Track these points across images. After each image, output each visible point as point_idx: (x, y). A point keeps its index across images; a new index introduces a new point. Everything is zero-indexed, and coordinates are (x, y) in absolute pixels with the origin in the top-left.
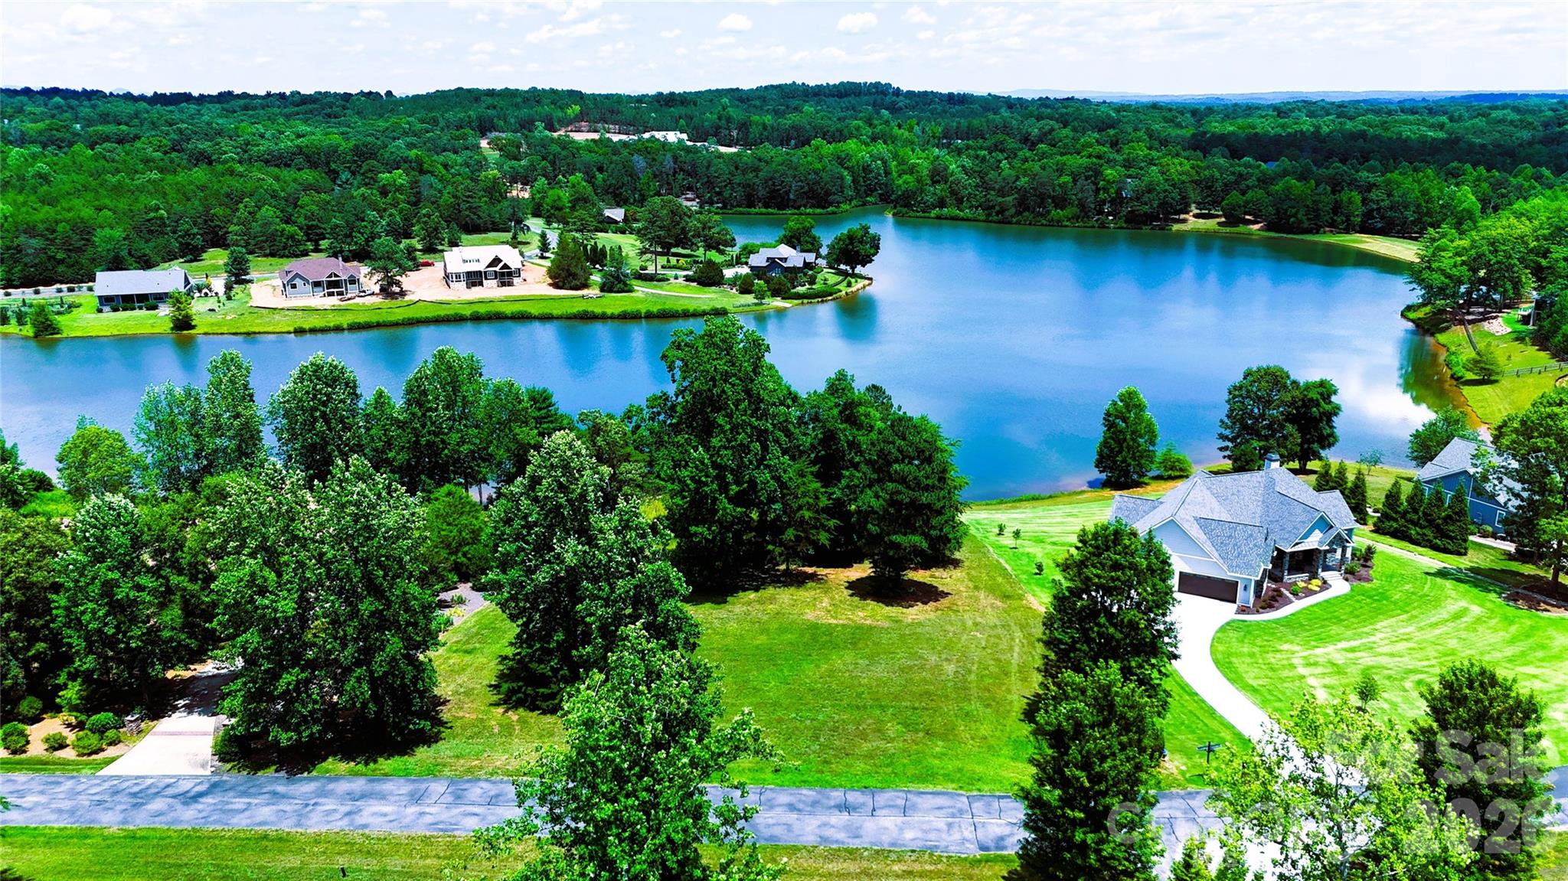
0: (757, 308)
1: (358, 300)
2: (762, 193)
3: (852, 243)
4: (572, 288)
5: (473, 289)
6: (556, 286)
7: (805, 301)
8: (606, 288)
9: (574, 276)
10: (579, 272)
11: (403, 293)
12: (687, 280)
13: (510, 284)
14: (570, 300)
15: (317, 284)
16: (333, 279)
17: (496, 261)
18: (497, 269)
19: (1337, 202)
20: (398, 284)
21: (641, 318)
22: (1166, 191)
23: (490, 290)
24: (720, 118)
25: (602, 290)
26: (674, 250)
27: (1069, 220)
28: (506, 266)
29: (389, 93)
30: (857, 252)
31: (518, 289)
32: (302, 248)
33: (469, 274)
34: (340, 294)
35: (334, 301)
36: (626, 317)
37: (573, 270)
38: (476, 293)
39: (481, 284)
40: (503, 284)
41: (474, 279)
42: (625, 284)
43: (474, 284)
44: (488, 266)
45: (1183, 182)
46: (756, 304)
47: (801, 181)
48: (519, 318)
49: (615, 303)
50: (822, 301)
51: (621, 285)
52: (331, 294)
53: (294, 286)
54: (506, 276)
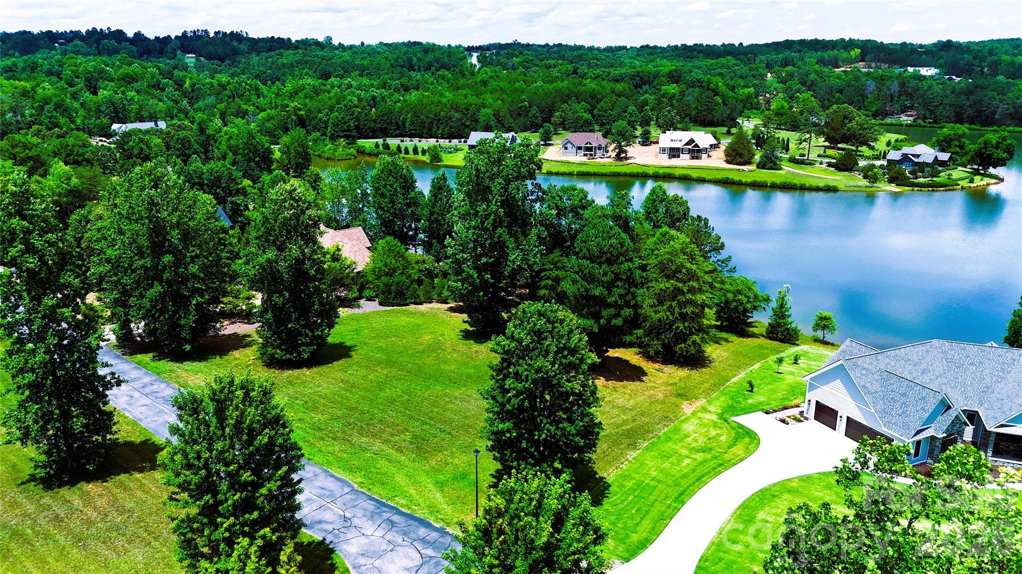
0: (867, 189)
1: (599, 160)
4: (737, 164)
5: (673, 159)
6: (728, 162)
7: (916, 189)
8: (761, 166)
9: (741, 155)
10: (746, 152)
11: (627, 158)
12: (828, 166)
13: (698, 158)
14: (736, 172)
15: (580, 148)
16: (590, 146)
17: (691, 141)
18: (690, 147)
20: (625, 152)
23: (684, 160)
25: (758, 167)
28: (696, 145)
29: (741, 44)
31: (704, 161)
32: (591, 128)
33: (672, 149)
34: (591, 155)
35: (585, 159)
36: (774, 187)
37: (741, 151)
38: (674, 162)
39: (679, 156)
40: (693, 158)
41: (674, 153)
42: (775, 164)
43: (674, 156)
44: (686, 144)
46: (866, 187)
49: (766, 176)
50: (933, 191)
51: (772, 165)
52: (585, 155)
53: (566, 148)
54: (696, 152)
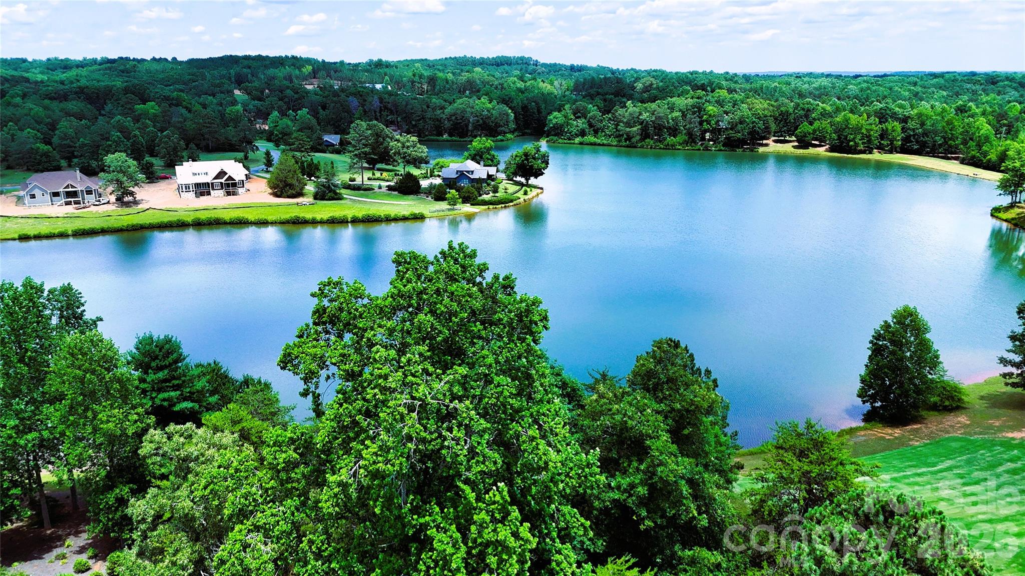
0: (451, 213)
1: (93, 208)
2: (447, 124)
3: (527, 159)
4: (289, 197)
5: (202, 198)
6: (276, 195)
7: (491, 207)
8: (319, 196)
9: (291, 186)
10: (294, 182)
11: (136, 203)
12: (389, 190)
13: (234, 194)
14: (288, 207)
15: (56, 194)
16: (70, 189)
17: (222, 174)
18: (223, 181)
19: (883, 130)
20: (132, 194)
21: (347, 222)
22: (754, 122)
23: (217, 201)
24: (414, 75)
25: (315, 198)
26: (379, 166)
27: (680, 144)
28: (230, 178)
29: (174, 59)
30: (532, 166)
31: (242, 197)
32: (55, 164)
33: (198, 185)
34: (77, 203)
35: (70, 209)
36: (335, 222)
37: (289, 181)
38: (204, 201)
39: (209, 194)
40: (229, 194)
41: (202, 189)
42: (336, 193)
43: (202, 194)
44: (214, 179)
45: (766, 116)
46: (449, 210)
47: (477, 116)
48: (237, 223)
49: (327, 210)
50: (505, 207)
51: (332, 194)
52: (68, 203)
53: (33, 196)
54: (230, 186)
